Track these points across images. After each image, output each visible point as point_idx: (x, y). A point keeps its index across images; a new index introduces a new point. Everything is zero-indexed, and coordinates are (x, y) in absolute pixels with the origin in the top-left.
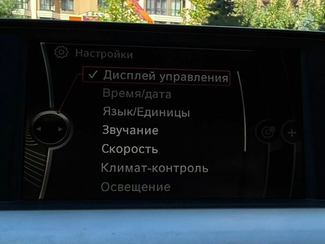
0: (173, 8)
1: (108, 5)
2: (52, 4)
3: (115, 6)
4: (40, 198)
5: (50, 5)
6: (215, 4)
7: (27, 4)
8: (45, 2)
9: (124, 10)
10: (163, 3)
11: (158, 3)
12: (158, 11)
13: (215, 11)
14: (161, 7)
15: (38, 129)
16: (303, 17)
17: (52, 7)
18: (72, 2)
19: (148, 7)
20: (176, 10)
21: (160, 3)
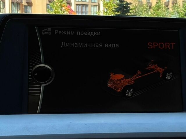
0: (93, 11)
1: (53, 9)
2: (18, 9)
3: (57, 10)
4: (37, 112)
5: (17, 10)
6: (118, 8)
7: (3, 10)
8: (15, 8)
9: (62, 12)
10: (86, 8)
11: (83, 8)
12: (83, 13)
13: (118, 12)
14: (85, 10)
15: (35, 74)
16: (172, 15)
17: (18, 11)
18: (30, 8)
19: (77, 10)
20: (94, 12)
21: (84, 8)
